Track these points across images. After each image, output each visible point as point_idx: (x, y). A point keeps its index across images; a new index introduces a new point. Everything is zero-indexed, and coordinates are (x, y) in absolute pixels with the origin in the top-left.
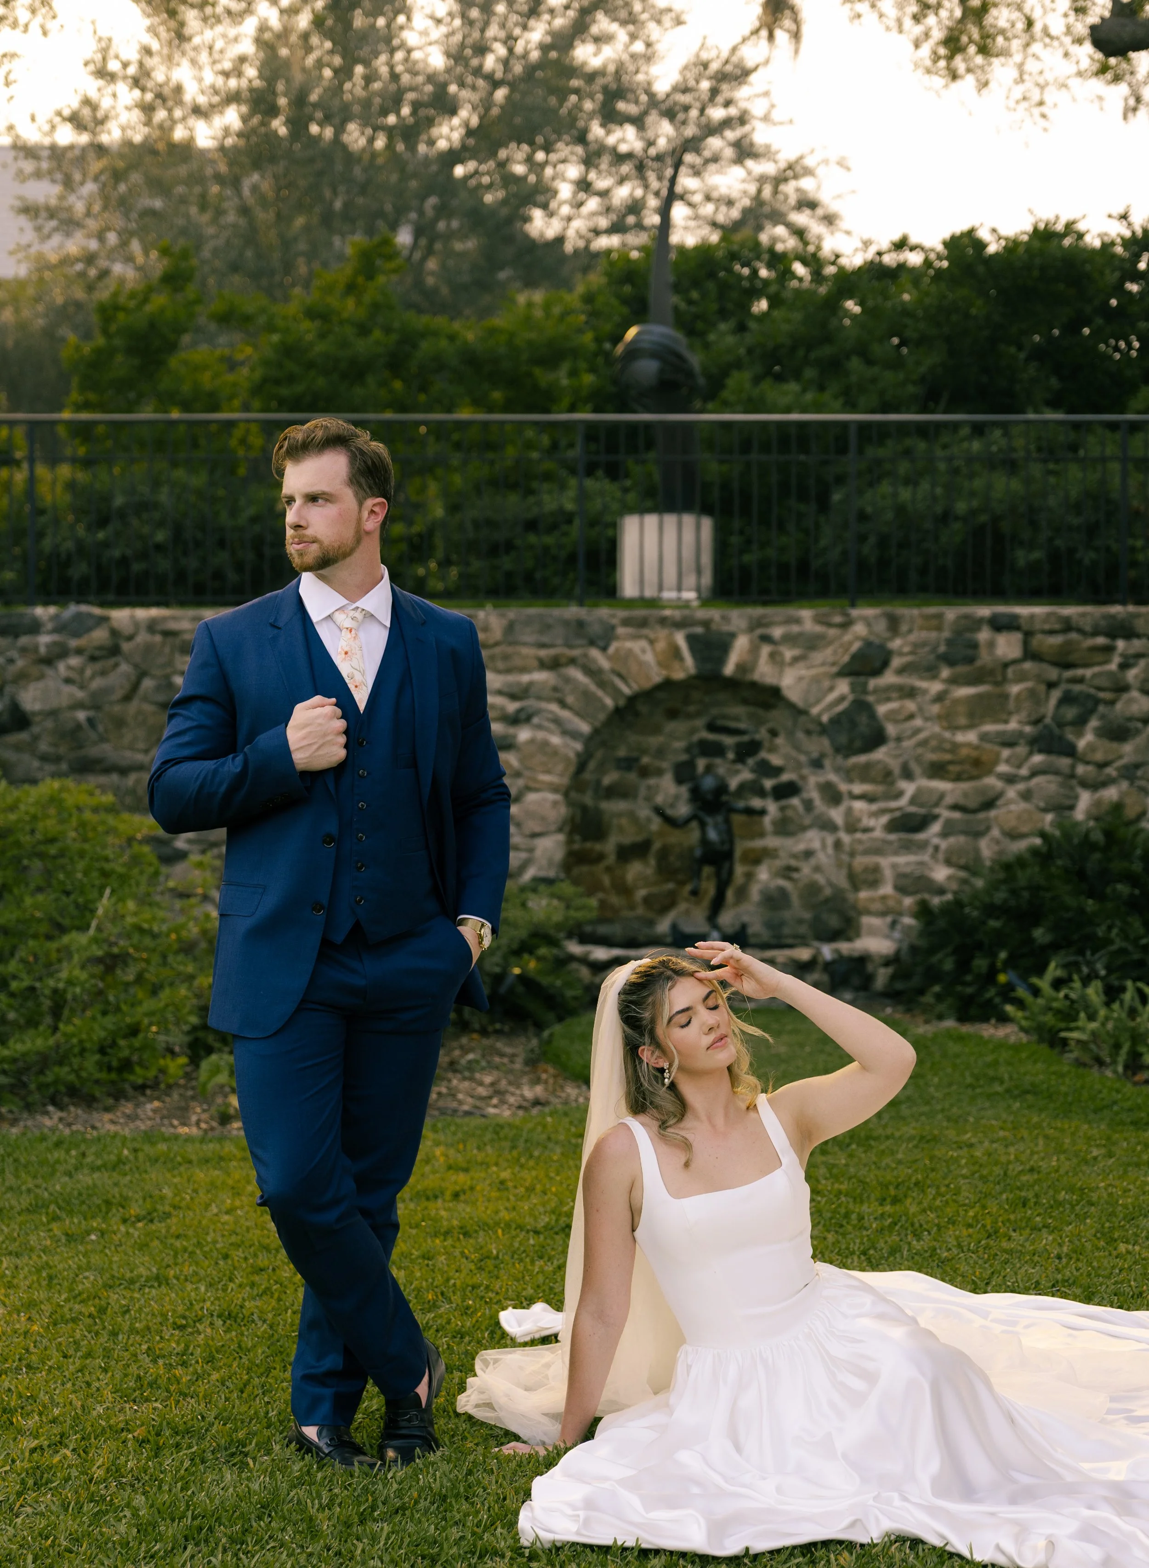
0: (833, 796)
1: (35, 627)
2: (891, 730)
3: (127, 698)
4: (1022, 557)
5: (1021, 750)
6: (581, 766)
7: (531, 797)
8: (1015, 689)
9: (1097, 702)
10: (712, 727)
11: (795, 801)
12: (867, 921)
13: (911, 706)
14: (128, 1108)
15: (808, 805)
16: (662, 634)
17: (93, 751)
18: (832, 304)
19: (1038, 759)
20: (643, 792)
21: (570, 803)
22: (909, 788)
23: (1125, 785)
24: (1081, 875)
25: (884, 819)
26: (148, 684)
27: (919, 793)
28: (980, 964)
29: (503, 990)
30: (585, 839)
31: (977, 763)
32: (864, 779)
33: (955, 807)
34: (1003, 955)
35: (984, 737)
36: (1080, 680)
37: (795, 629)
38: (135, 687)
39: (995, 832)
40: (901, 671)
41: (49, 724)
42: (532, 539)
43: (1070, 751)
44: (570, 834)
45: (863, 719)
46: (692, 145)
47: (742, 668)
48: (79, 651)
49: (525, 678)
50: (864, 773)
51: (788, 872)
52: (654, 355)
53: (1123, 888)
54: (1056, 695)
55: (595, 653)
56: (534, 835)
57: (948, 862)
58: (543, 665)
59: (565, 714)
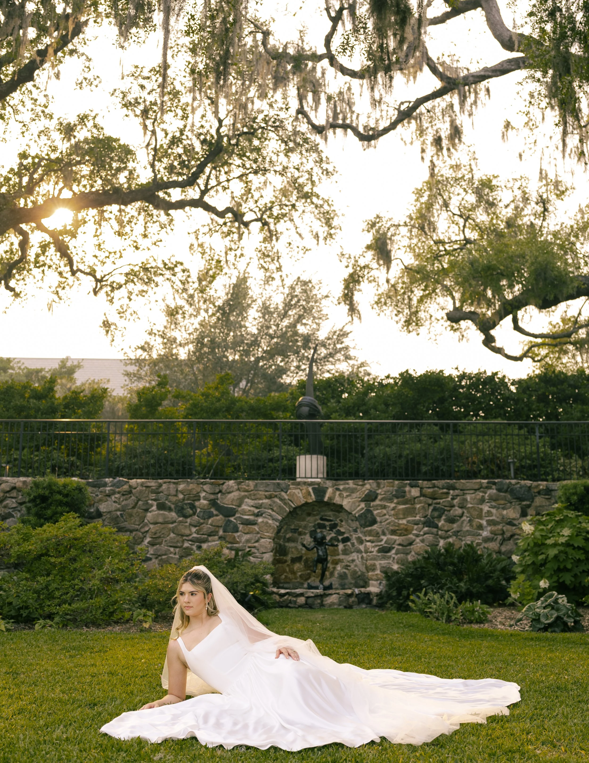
0: (361, 541)
1: (105, 485)
2: (378, 519)
3: (134, 508)
4: (424, 469)
5: (421, 526)
6: (279, 531)
7: (262, 540)
8: (418, 506)
9: (445, 510)
10: (322, 519)
11: (349, 543)
12: (371, 582)
13: (385, 511)
14: (110, 628)
15: (353, 544)
16: (304, 487)
17: (122, 525)
18: (366, 394)
19: (426, 529)
20: (300, 540)
21: (275, 543)
22: (385, 538)
23: (454, 538)
24: (438, 564)
25: (377, 549)
26: (140, 503)
27: (388, 539)
28: (405, 593)
29: (247, 599)
30: (280, 555)
31: (406, 530)
32: (370, 536)
33: (400, 545)
34: (412, 589)
35: (408, 522)
36: (439, 503)
37: (347, 486)
38: (137, 503)
39: (413, 553)
40: (381, 500)
41: (108, 516)
42: (271, 464)
43: (437, 527)
44: (275, 553)
45: (369, 516)
46: (331, 355)
47: (330, 498)
48: (119, 493)
49: (261, 502)
50: (370, 533)
51: (346, 567)
52: (307, 405)
53: (451, 568)
54: (431, 508)
55: (283, 493)
56: (263, 553)
57: (398, 563)
58: (266, 497)
59: (274, 513)
